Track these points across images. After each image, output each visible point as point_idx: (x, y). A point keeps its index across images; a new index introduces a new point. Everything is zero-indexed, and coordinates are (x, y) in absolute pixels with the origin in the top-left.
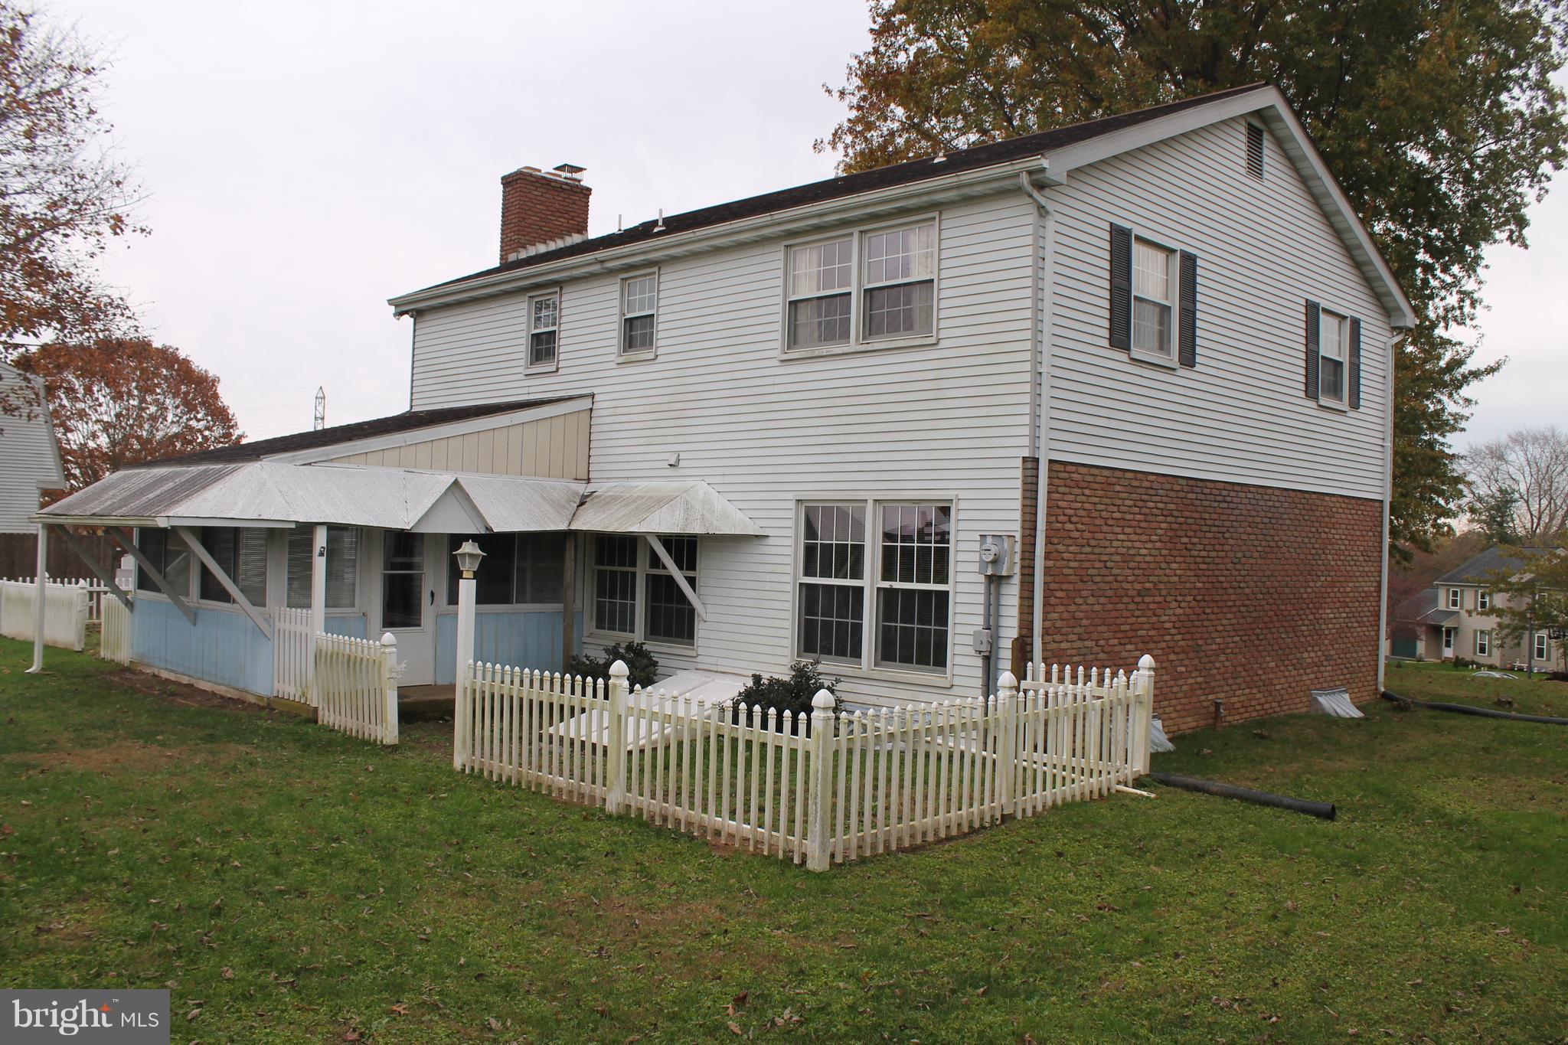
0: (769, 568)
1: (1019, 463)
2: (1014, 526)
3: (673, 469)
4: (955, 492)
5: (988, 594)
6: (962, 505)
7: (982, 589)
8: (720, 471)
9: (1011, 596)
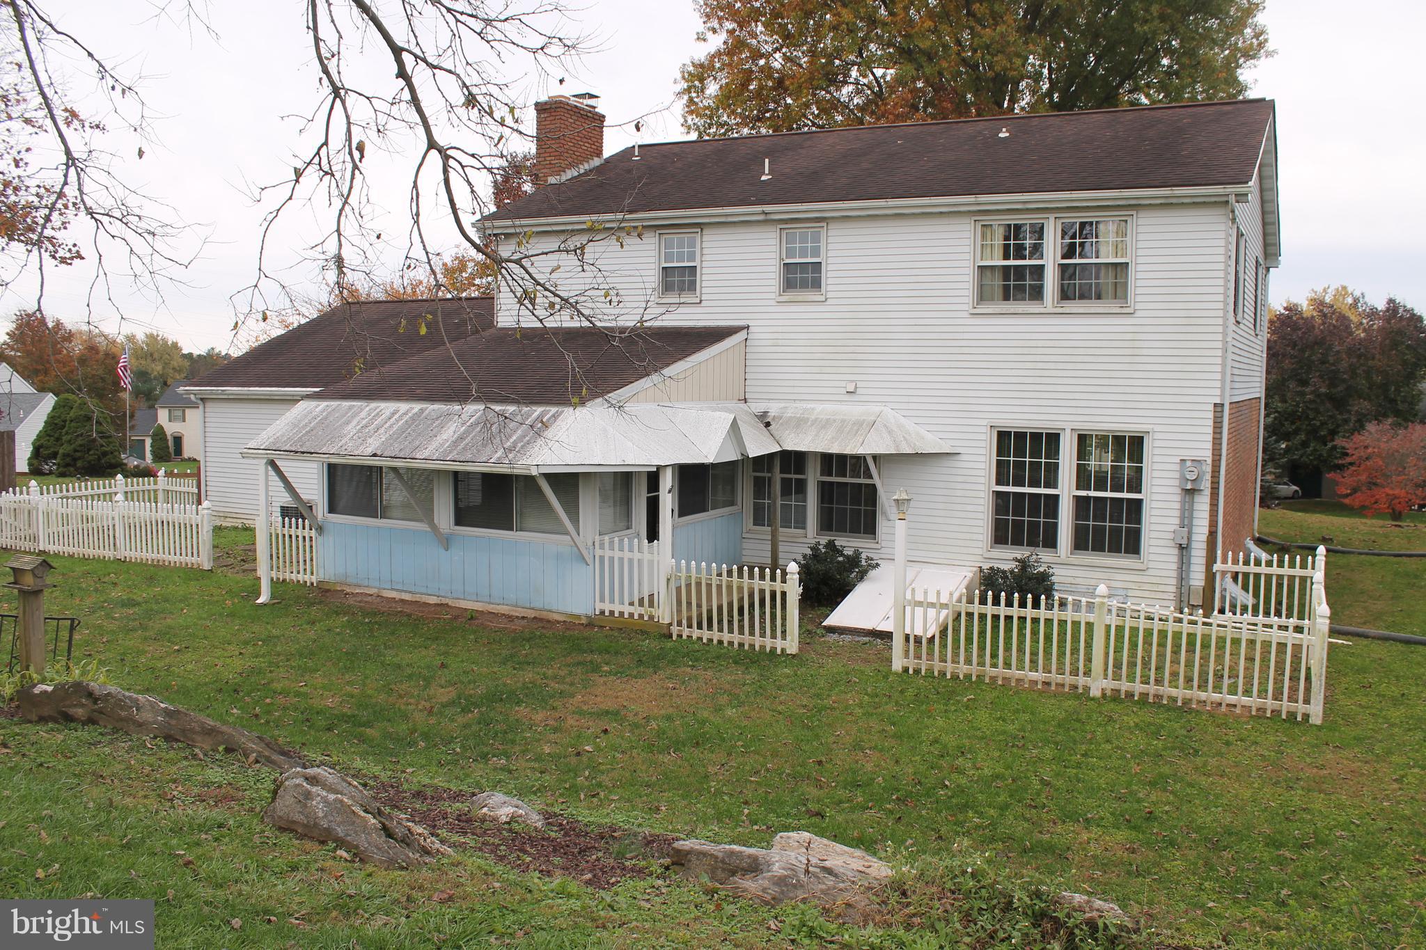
0: (960, 479)
1: (1211, 408)
2: (1207, 454)
3: (849, 395)
4: (1151, 426)
5: (1183, 502)
6: (1157, 436)
7: (1178, 498)
8: (906, 399)
9: (1202, 504)
